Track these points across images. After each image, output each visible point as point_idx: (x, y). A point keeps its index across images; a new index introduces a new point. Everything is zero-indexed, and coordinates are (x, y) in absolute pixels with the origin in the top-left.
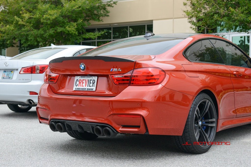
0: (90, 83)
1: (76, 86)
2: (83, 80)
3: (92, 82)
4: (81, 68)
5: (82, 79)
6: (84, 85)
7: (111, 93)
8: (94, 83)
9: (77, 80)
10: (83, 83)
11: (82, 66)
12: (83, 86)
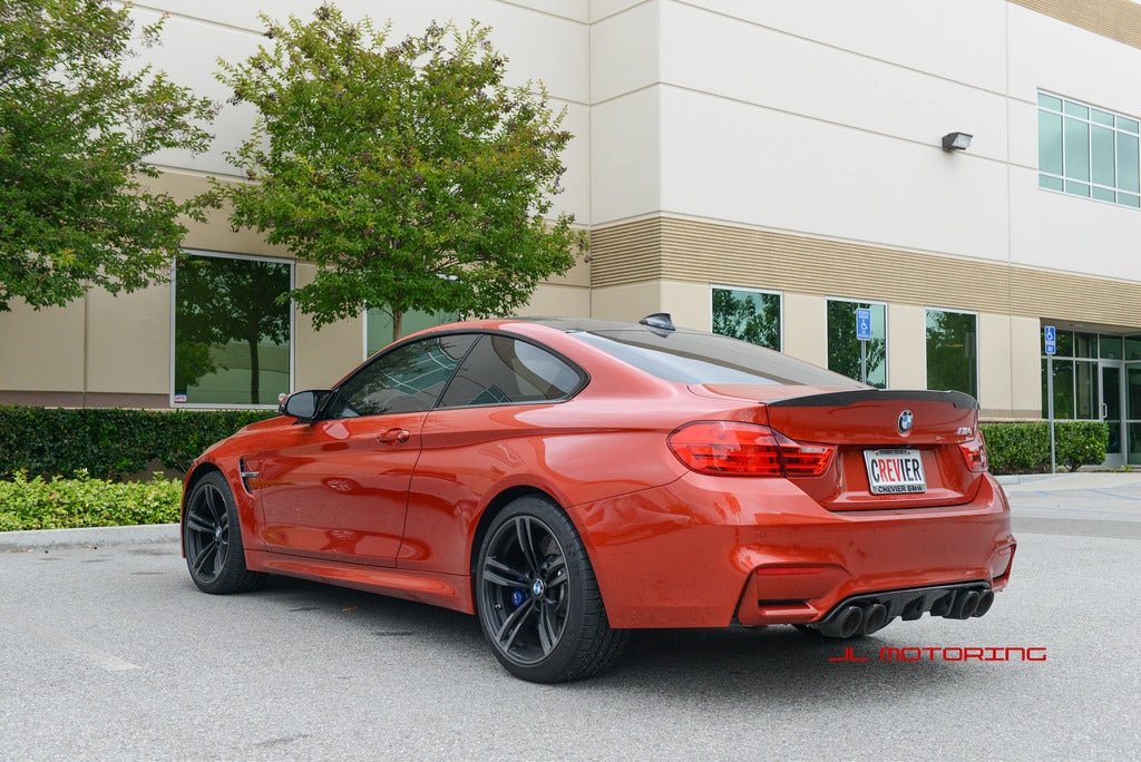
0: (908, 470)
1: (877, 480)
2: (889, 461)
3: (910, 465)
4: (904, 425)
5: (885, 457)
6: (893, 475)
7: (959, 495)
8: (915, 470)
9: (874, 461)
10: (890, 470)
11: (908, 421)
12: (894, 480)
